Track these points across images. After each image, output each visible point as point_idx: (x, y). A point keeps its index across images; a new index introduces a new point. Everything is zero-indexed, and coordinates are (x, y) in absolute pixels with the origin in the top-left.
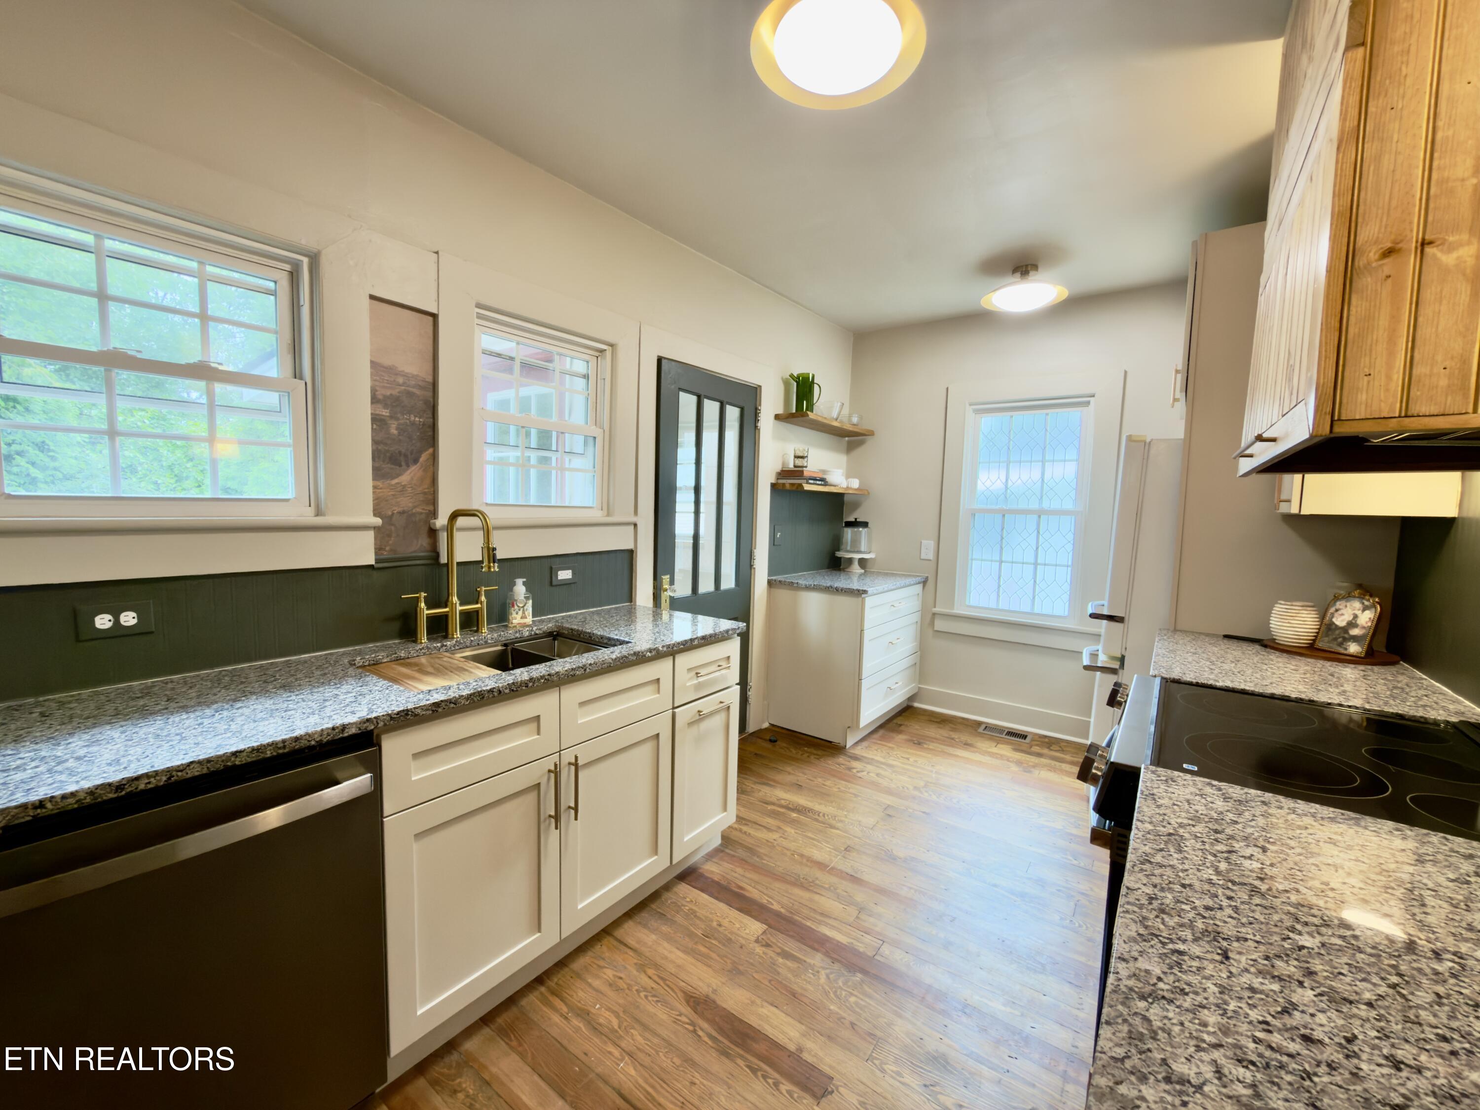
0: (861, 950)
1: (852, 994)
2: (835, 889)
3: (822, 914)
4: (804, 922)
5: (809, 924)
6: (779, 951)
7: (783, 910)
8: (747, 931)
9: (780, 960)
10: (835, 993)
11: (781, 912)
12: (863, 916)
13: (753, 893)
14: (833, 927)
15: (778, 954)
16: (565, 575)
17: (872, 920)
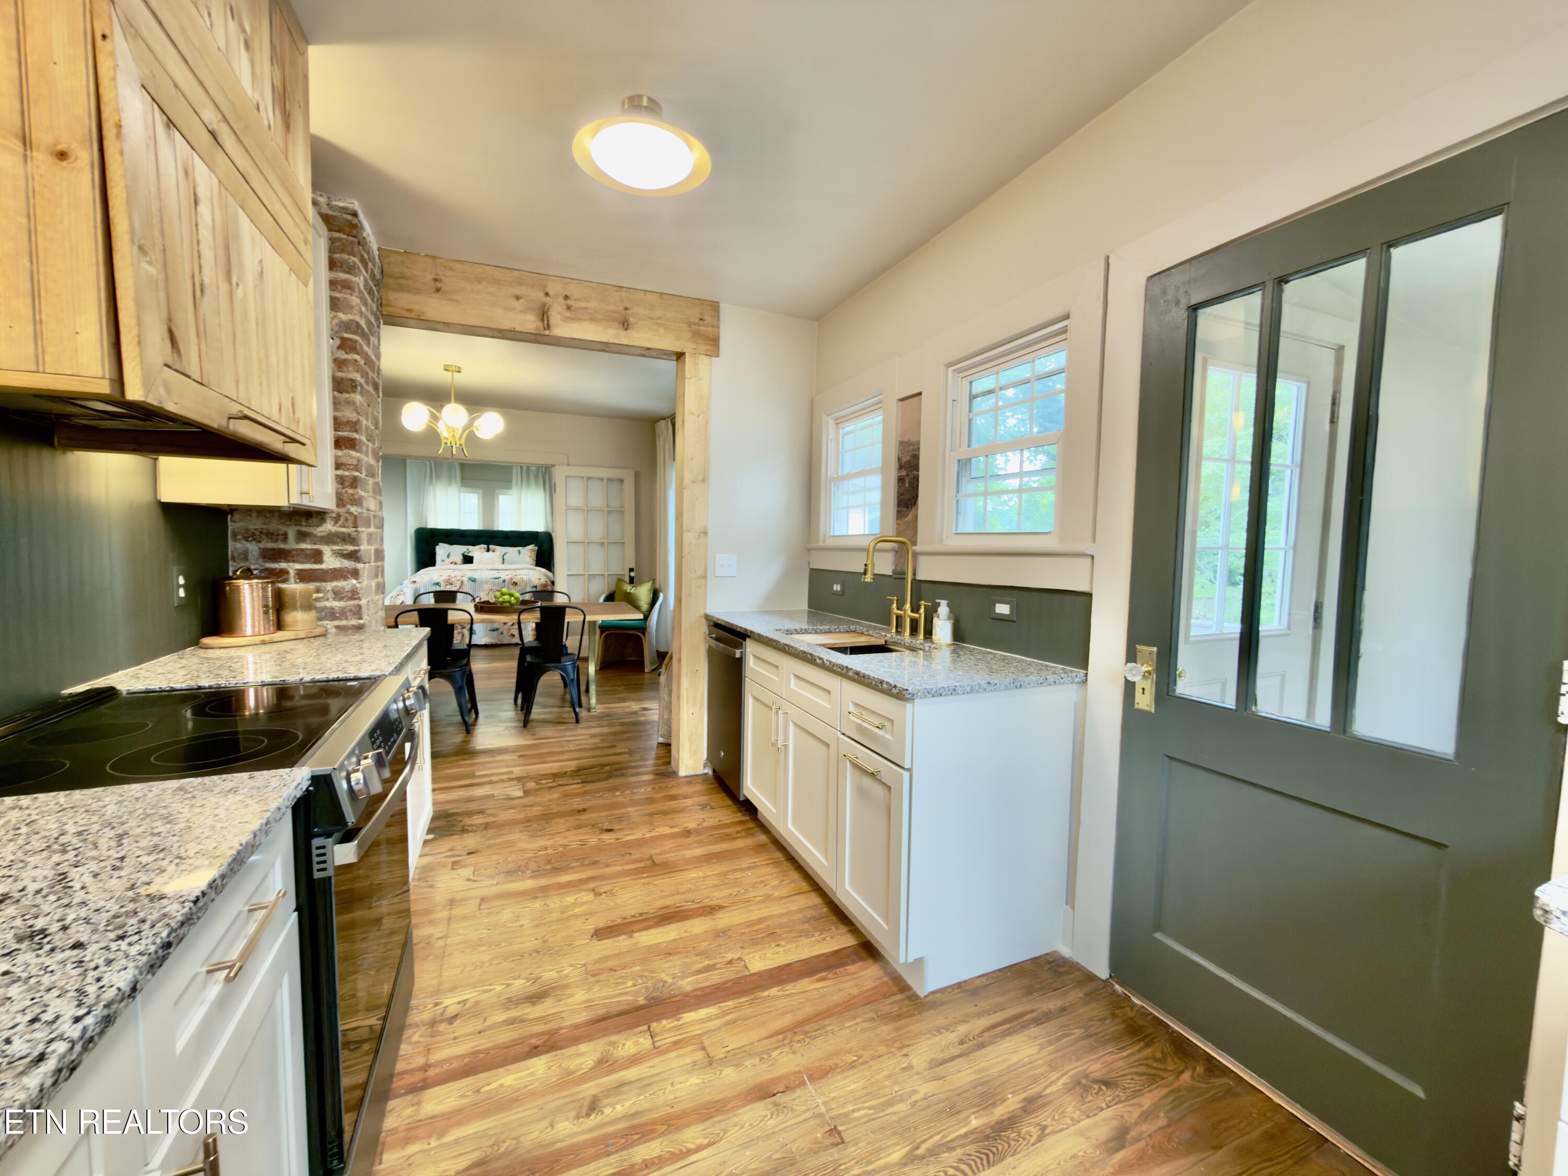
0: (664, 1022)
1: (634, 985)
2: (761, 1059)
3: (734, 1022)
4: (737, 1001)
5: (730, 1004)
6: (717, 966)
7: (766, 994)
8: (757, 958)
9: (707, 962)
10: (646, 977)
11: (763, 991)
12: (700, 1055)
13: (806, 985)
14: (710, 1019)
15: (715, 965)
16: (1003, 609)
17: (688, 1060)
